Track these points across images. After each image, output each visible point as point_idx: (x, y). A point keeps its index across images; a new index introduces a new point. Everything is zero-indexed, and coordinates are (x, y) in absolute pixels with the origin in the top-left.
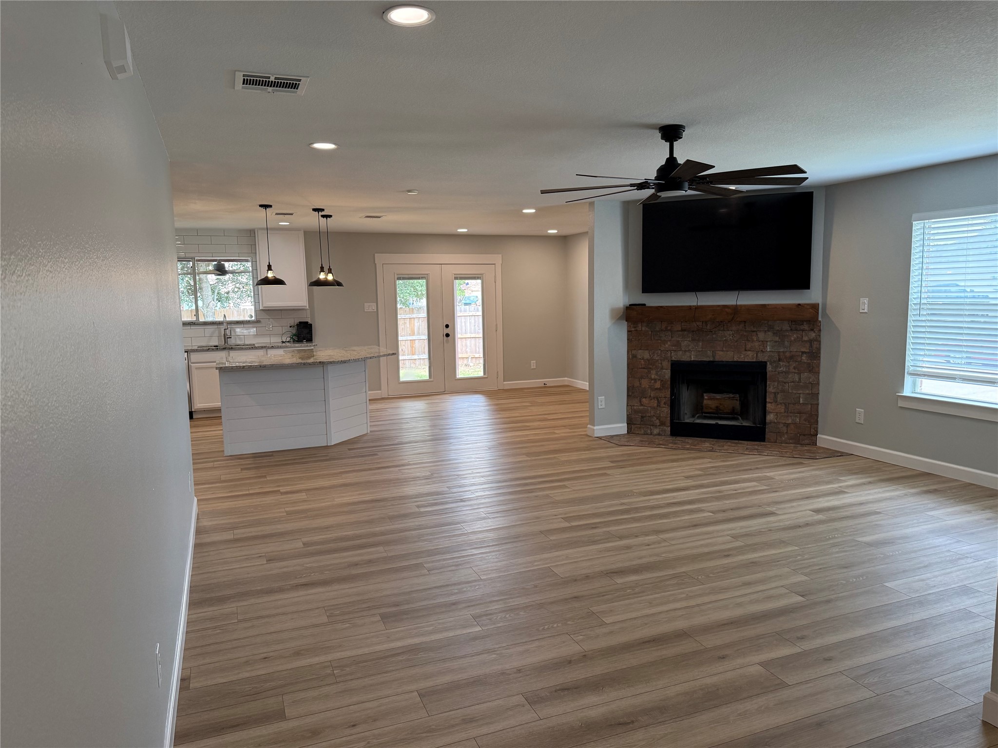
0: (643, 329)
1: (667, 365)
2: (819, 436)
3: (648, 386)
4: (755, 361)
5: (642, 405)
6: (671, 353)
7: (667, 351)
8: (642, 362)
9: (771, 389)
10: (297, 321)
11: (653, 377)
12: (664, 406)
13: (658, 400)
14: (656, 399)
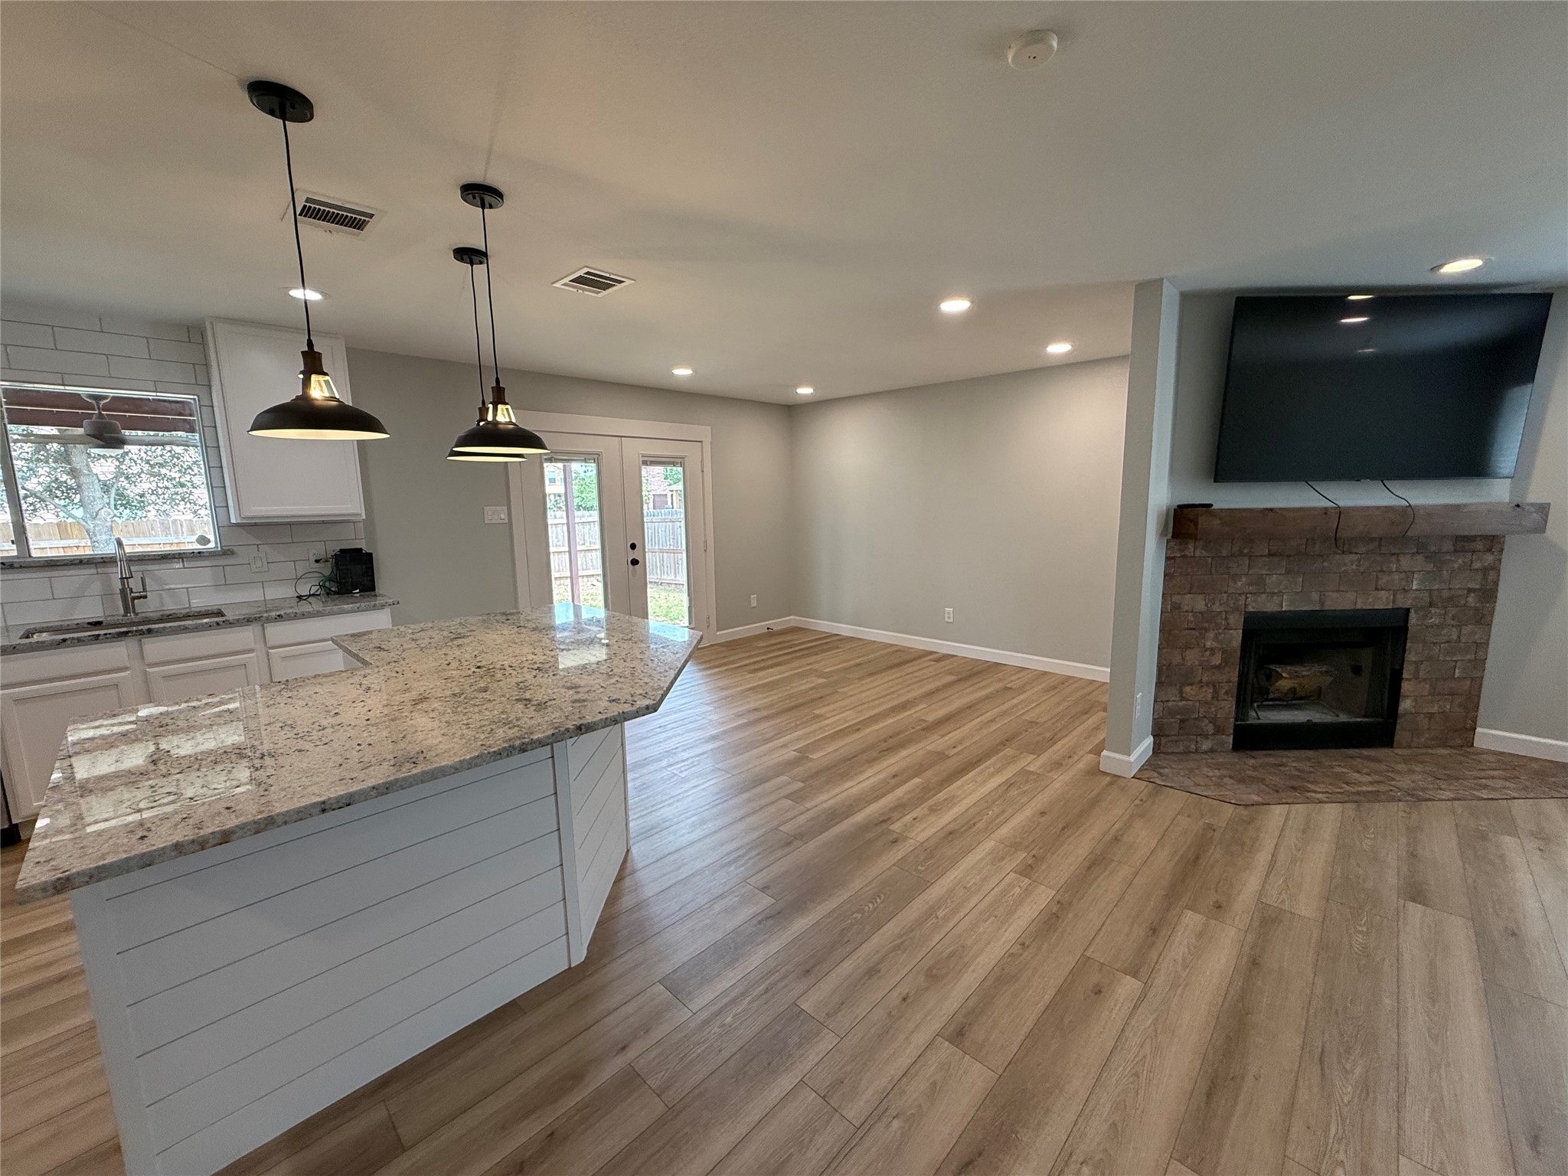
0: (1197, 554)
1: (1237, 621)
2: (1479, 730)
3: (1197, 663)
4: (1390, 607)
5: (1183, 699)
6: (1247, 598)
7: (1240, 594)
8: (1191, 618)
9: (1411, 657)
10: (335, 547)
11: (1208, 644)
12: (1226, 697)
13: (1214, 686)
14: (1211, 686)
